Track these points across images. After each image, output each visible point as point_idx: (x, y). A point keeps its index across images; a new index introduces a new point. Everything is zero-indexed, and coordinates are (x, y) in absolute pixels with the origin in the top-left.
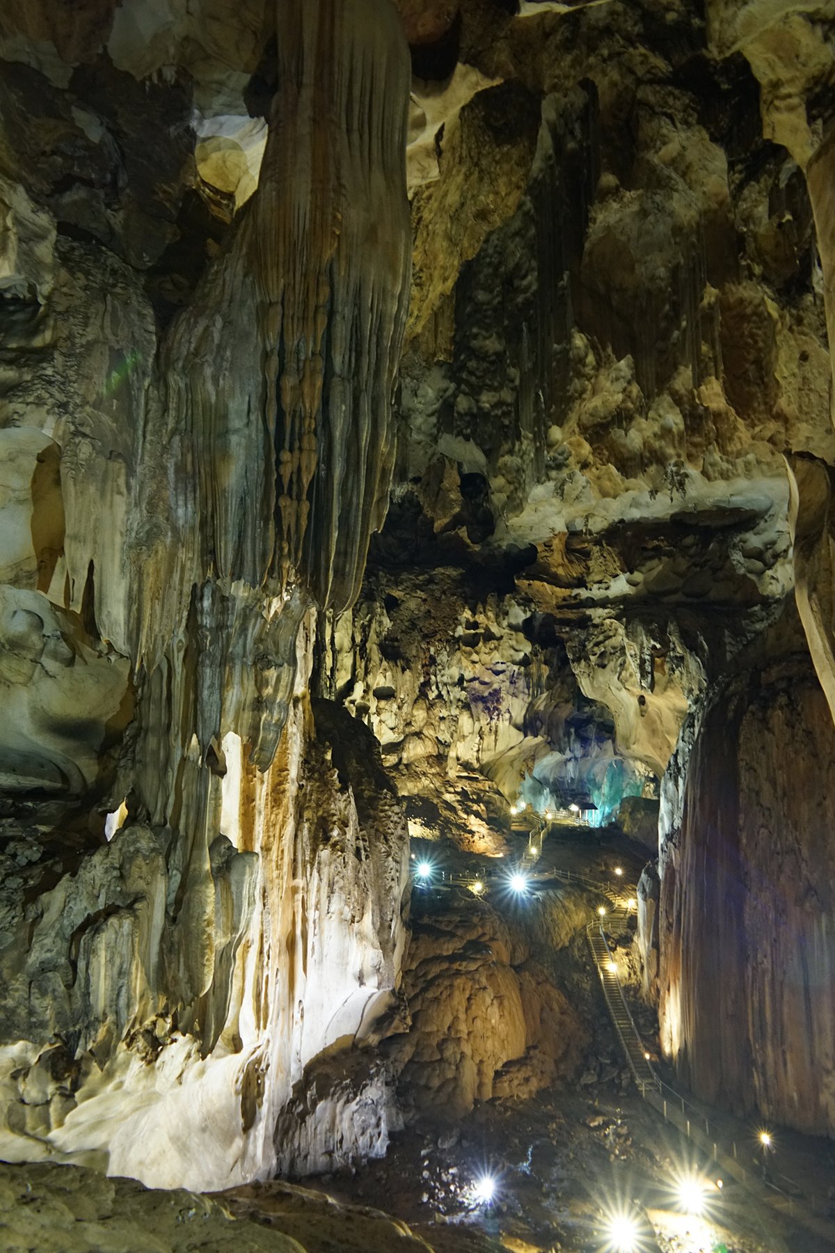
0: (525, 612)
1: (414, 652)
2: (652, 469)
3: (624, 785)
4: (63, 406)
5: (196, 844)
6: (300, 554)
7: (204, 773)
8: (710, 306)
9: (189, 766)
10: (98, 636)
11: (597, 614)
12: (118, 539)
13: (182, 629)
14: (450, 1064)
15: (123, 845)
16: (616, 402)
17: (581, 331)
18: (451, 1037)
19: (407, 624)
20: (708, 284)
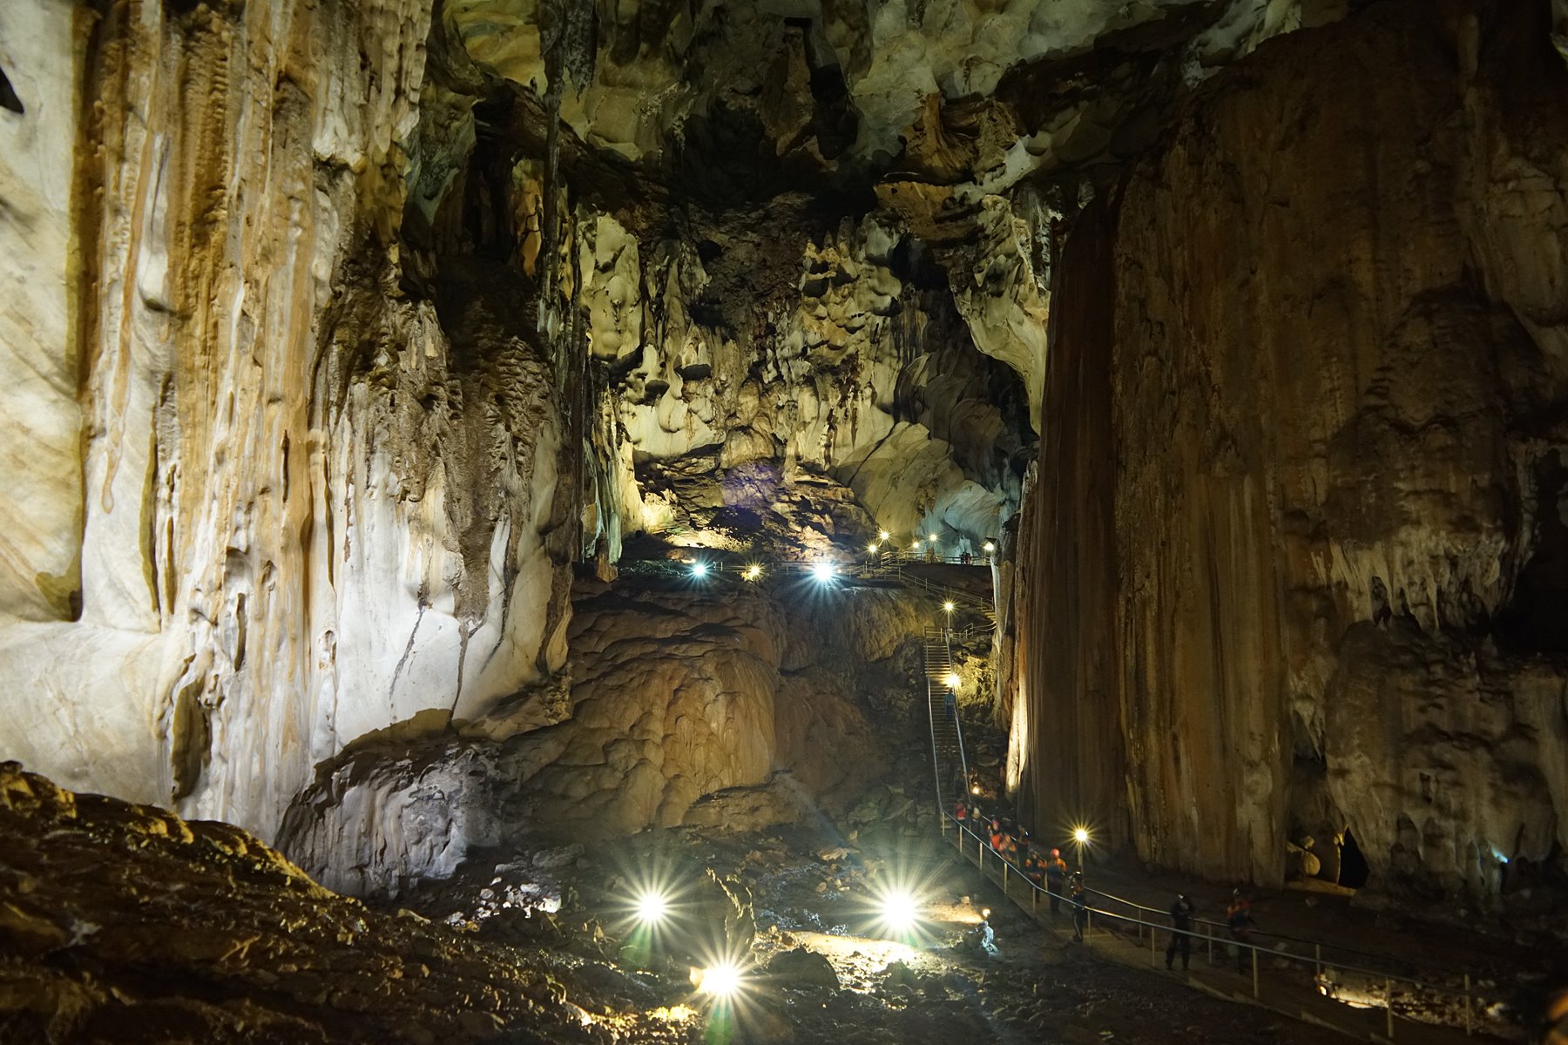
0: (890, 235)
1: (743, 318)
14: (616, 770)
19: (733, 280)
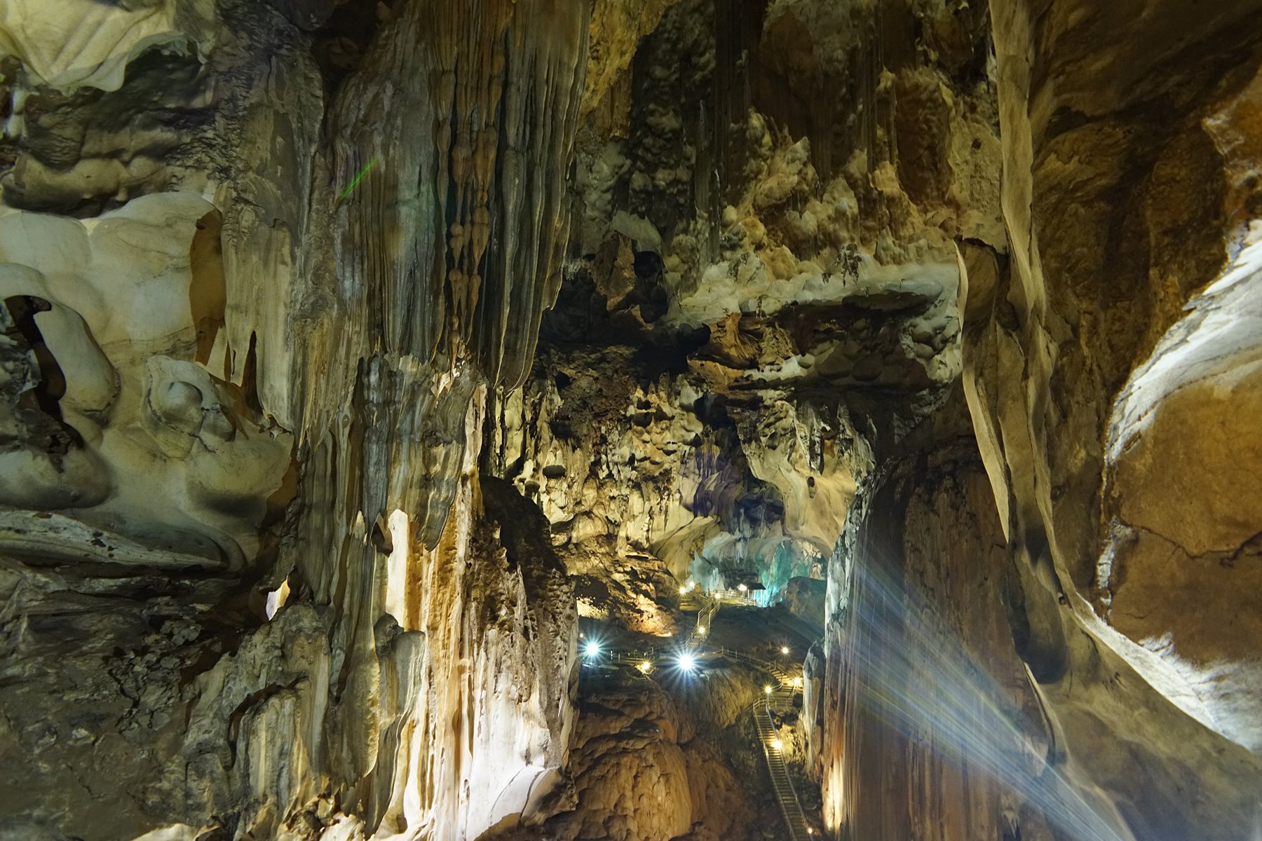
0: (697, 392)
1: (585, 431)
2: (826, 252)
3: (792, 566)
4: (225, 171)
5: (361, 623)
6: (471, 330)
7: (369, 551)
8: (887, 91)
9: (354, 544)
10: (260, 410)
11: (769, 395)
12: (282, 311)
13: (348, 404)
15: (285, 625)
16: (792, 183)
17: (758, 111)
18: (617, 815)
19: (578, 402)
20: (885, 69)
